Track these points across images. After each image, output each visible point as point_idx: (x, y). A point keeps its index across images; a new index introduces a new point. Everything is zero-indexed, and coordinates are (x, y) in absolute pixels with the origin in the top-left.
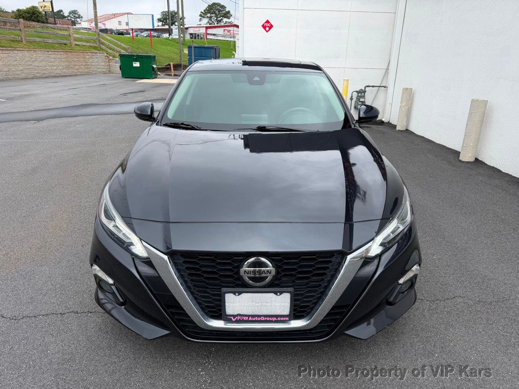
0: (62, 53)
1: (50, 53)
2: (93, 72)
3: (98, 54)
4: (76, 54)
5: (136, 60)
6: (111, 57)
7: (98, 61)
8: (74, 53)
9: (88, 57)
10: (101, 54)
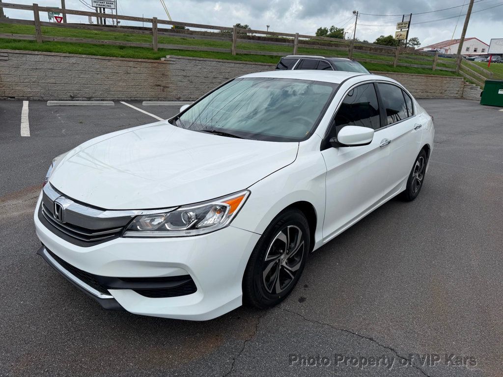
0: (423, 77)
1: (414, 77)
2: (446, 97)
3: (456, 80)
4: (436, 78)
6: (467, 83)
7: (453, 85)
8: (433, 78)
9: (445, 82)
10: (459, 80)
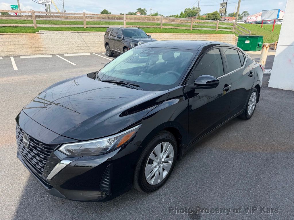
5: (247, 39)
6: (237, 37)
8: (214, 36)
10: (232, 36)
